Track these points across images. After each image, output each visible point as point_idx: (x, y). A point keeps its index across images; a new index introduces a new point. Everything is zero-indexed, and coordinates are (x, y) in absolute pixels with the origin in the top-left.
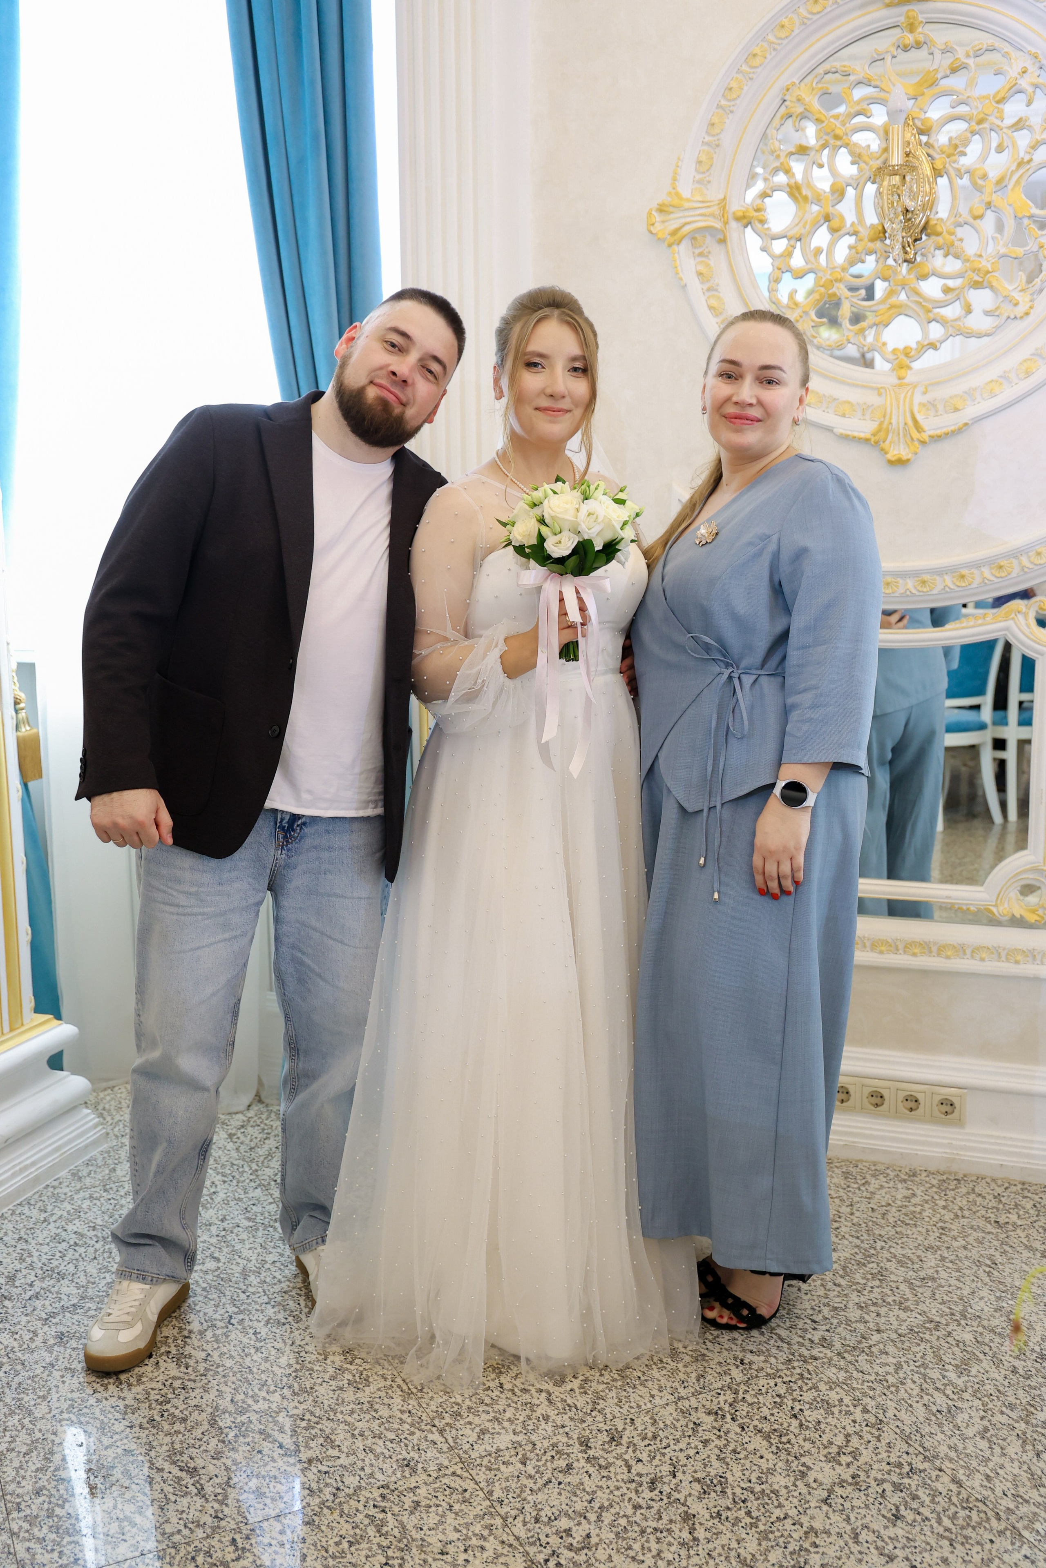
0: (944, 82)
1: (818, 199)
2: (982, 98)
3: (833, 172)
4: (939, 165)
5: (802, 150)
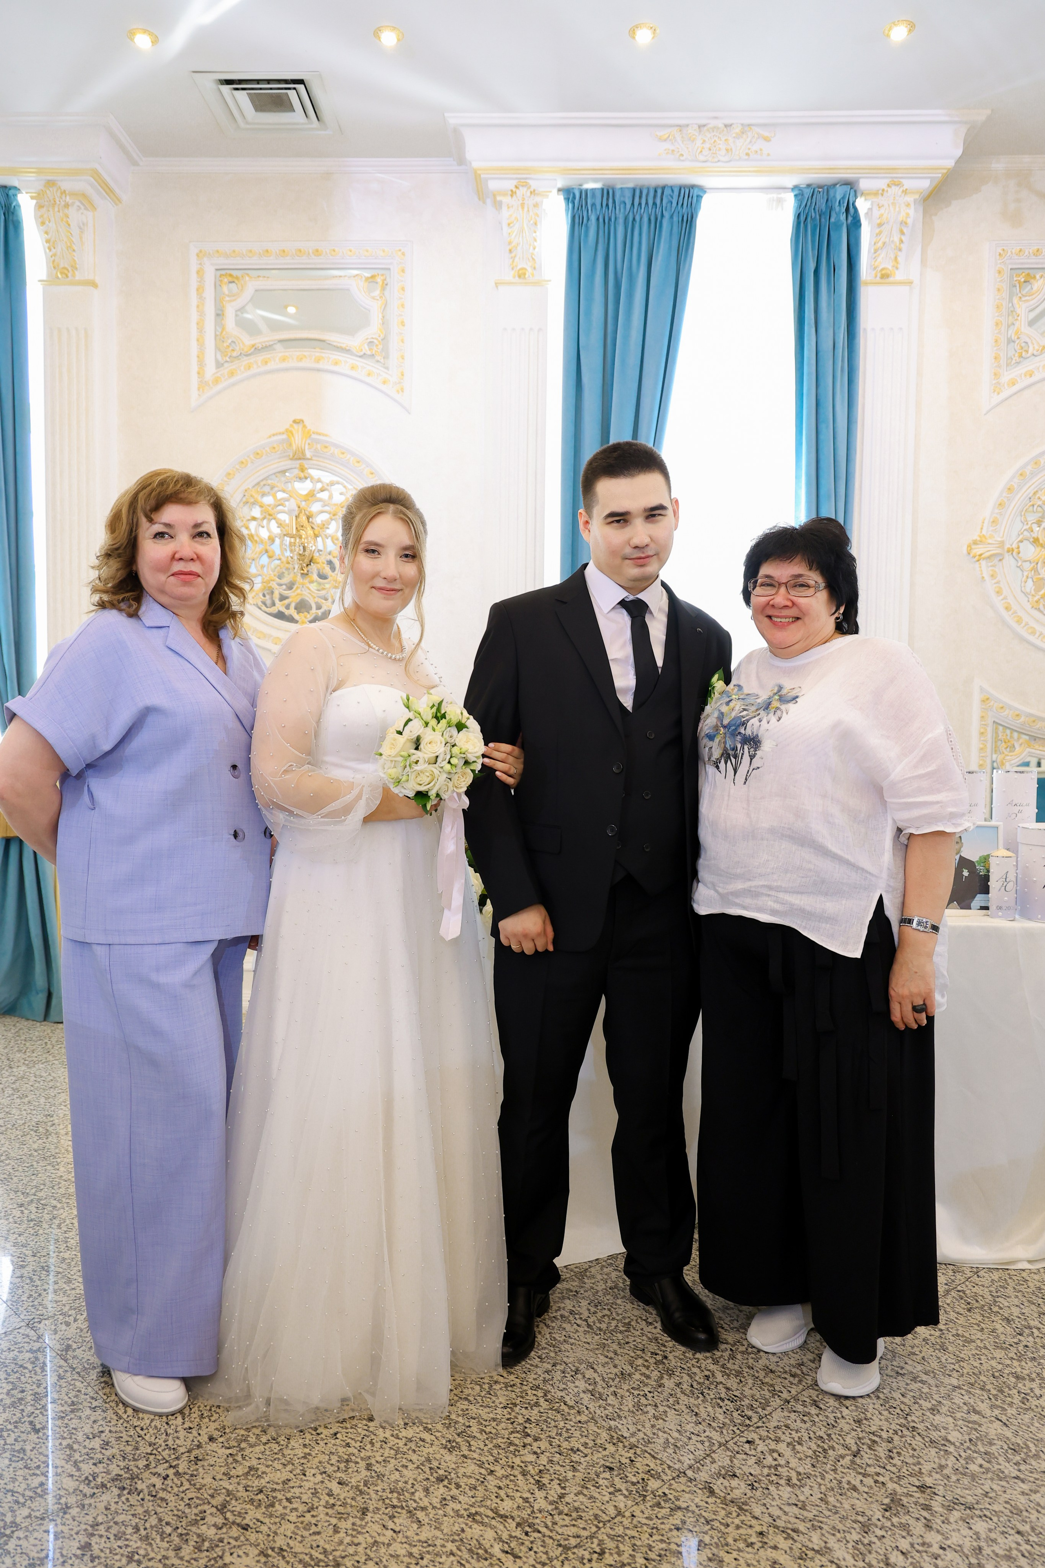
0: (318, 495)
1: (262, 541)
2: (336, 505)
3: (269, 530)
4: (316, 532)
5: (254, 519)
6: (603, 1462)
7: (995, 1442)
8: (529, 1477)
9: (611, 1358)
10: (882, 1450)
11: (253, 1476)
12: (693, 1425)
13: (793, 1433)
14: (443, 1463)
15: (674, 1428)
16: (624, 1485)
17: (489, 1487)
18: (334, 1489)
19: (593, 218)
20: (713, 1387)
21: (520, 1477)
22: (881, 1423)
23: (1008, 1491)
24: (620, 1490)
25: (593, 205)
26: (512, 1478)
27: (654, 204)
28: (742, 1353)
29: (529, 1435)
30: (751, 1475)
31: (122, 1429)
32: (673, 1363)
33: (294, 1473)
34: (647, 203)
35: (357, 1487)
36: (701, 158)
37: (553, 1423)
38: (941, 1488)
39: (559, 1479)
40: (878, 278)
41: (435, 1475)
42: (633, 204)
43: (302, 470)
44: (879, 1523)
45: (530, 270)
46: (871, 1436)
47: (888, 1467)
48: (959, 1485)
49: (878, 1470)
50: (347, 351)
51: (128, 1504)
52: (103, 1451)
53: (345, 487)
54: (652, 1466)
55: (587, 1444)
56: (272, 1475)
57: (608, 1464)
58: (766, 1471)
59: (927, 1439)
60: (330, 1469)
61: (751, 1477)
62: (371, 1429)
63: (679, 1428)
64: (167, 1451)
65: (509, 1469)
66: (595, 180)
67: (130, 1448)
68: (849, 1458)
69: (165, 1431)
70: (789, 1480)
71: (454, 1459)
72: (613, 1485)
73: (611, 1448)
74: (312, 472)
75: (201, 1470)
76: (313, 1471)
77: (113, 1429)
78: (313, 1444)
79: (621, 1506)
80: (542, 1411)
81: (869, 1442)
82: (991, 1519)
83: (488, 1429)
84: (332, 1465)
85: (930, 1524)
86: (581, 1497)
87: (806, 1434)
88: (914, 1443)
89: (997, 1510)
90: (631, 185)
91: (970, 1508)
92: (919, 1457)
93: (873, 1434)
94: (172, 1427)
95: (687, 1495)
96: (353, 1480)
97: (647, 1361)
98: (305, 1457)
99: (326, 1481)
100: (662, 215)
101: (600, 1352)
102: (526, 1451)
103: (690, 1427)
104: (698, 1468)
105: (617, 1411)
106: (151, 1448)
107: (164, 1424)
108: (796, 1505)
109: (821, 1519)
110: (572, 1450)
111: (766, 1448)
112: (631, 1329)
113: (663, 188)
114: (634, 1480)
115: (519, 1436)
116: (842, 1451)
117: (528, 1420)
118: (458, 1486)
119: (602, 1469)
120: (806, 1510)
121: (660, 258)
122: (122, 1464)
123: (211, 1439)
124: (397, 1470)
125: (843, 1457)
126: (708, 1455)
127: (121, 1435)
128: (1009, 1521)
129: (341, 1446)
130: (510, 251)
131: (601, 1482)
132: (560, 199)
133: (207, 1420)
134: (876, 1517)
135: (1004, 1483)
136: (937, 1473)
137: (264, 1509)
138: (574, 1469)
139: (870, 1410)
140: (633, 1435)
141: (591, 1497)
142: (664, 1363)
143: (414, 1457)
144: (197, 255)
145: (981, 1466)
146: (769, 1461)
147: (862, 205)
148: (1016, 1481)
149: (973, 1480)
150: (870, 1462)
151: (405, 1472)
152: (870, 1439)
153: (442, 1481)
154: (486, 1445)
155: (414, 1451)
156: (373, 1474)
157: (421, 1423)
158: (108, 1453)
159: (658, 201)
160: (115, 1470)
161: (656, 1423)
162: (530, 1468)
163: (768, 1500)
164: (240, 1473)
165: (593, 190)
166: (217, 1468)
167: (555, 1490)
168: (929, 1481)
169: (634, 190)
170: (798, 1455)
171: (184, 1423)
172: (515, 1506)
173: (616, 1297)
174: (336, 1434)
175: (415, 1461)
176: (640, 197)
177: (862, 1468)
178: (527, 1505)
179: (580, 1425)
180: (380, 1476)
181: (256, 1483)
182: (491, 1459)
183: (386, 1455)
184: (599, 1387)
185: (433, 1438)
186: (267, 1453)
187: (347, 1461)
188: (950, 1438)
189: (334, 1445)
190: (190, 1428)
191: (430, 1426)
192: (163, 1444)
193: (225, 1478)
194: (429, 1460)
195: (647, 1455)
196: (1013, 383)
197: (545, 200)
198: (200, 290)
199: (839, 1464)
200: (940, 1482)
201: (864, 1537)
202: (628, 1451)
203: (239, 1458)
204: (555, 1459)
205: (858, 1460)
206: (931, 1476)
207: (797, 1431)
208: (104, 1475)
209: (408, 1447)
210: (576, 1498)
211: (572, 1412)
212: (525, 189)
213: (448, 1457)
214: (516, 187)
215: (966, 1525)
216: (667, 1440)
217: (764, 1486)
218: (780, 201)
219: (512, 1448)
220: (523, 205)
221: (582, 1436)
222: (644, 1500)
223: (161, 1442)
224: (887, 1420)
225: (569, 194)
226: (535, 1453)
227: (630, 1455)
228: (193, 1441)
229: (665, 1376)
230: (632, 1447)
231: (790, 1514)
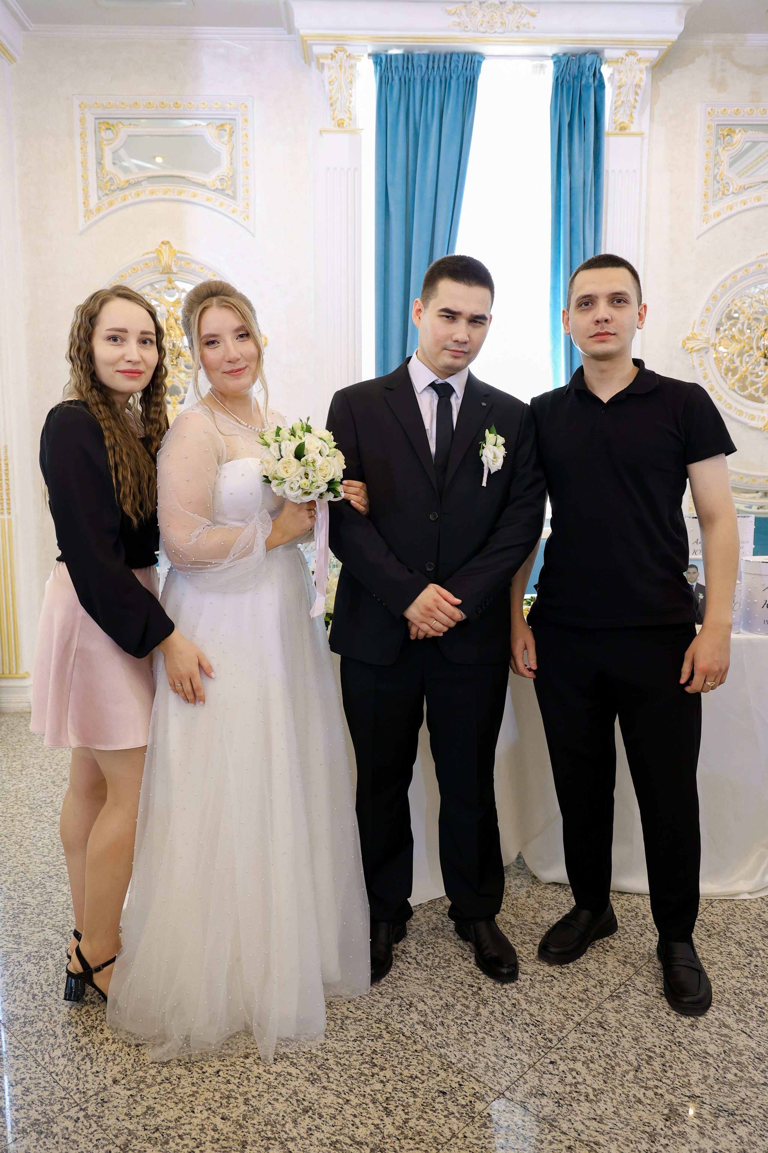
6: (437, 1087)
7: (744, 1052)
8: (378, 1104)
9: (437, 992)
10: (657, 1064)
11: (150, 1115)
12: (506, 1049)
13: (586, 1052)
14: (307, 1095)
15: (492, 1054)
16: (456, 1108)
17: (346, 1115)
18: (218, 1124)
19: (396, 78)
20: (519, 1014)
21: (371, 1105)
22: (653, 1040)
23: (760, 1097)
24: (453, 1113)
25: (397, 67)
26: (364, 1106)
27: (445, 67)
28: (540, 982)
29: (376, 1065)
30: (557, 1093)
31: (40, 1075)
32: (486, 994)
33: (185, 1110)
34: (439, 67)
35: (237, 1121)
36: (482, 29)
37: (395, 1054)
38: (707, 1097)
39: (402, 1105)
40: (618, 131)
41: (301, 1106)
42: (428, 67)
43: (170, 282)
44: (662, 1132)
45: (347, 120)
46: (647, 1052)
47: (664, 1080)
48: (721, 1094)
49: (656, 1083)
50: (203, 186)
51: (45, 1147)
52: (24, 1097)
54: (477, 1089)
55: (423, 1071)
56: (166, 1114)
57: (441, 1089)
58: (568, 1089)
59: (691, 1053)
60: (214, 1105)
61: (557, 1095)
62: (247, 1066)
63: (496, 1053)
64: (78, 1095)
65: (362, 1098)
66: (398, 47)
67: (47, 1093)
68: (632, 1073)
69: (77, 1075)
70: (587, 1096)
71: (316, 1091)
72: (447, 1109)
73: (443, 1074)
74: (178, 283)
75: (106, 1111)
76: (200, 1108)
77: (33, 1076)
78: (200, 1082)
79: (455, 1128)
80: (385, 1042)
81: (646, 1058)
82: (750, 1124)
83: (342, 1062)
84: (216, 1101)
85: (703, 1132)
86: (421, 1121)
87: (596, 1053)
88: (681, 1056)
89: (753, 1115)
90: (426, 52)
91: (732, 1115)
92: (688, 1069)
93: (649, 1050)
94: (83, 1072)
95: (507, 1115)
96: (233, 1115)
97: (465, 993)
98: (193, 1095)
99: (211, 1117)
100: (451, 77)
101: (428, 986)
102: (374, 1080)
103: (503, 1051)
104: (514, 1089)
105: (446, 1039)
106: (65, 1093)
107: (76, 1070)
108: (595, 1119)
109: (616, 1131)
110: (411, 1077)
111: (566, 1067)
112: (451, 965)
113: (452, 54)
114: (464, 1103)
115: (368, 1066)
116: (626, 1067)
117: (374, 1052)
118: (321, 1116)
119: (437, 1094)
120: (603, 1123)
121: (449, 111)
122: (40, 1109)
123: (115, 1081)
124: (269, 1103)
125: (627, 1072)
126: (521, 1077)
127: (40, 1081)
128: (764, 1124)
129: (223, 1083)
130: (331, 105)
131: (437, 1106)
132: (370, 63)
133: (111, 1064)
134: (659, 1127)
135: (756, 1090)
136: (702, 1083)
137: (160, 1147)
138: (415, 1096)
139: (644, 1029)
140: (460, 1061)
141: (430, 1121)
142: (479, 994)
143: (284, 1091)
144: (80, 106)
145: (736, 1075)
146: (569, 1079)
147: (605, 71)
148: (765, 1087)
149: (731, 1088)
150: (649, 1076)
151: (277, 1105)
152: (647, 1055)
153: (307, 1111)
154: (342, 1076)
155: (283, 1085)
156: (251, 1109)
157: (288, 1058)
158: (28, 1099)
159: (447, 65)
160: (34, 1115)
161: (477, 1048)
162: (379, 1096)
163: (572, 1116)
164: (139, 1113)
165: (396, 56)
166: (120, 1109)
167: (400, 1116)
168: (697, 1091)
169: (429, 56)
170: (592, 1073)
171: (92, 1068)
172: (368, 1133)
173: (437, 937)
174: (218, 1072)
175: (284, 1094)
176: (433, 62)
177: (644, 1082)
178: (378, 1131)
179: (416, 1054)
180: (256, 1110)
181: (153, 1120)
182: (346, 1089)
183: (260, 1090)
184: (430, 1018)
185: (298, 1071)
186: (162, 1092)
187: (228, 1097)
188: (709, 1051)
189: (217, 1082)
190: (97, 1072)
191: (295, 1061)
192: (75, 1088)
193: (126, 1118)
194: (295, 1093)
195: (472, 1079)
196: (718, 214)
197: (358, 63)
198: (83, 135)
199: (625, 1079)
200: (706, 1092)
201: (652, 1146)
202: (456, 1076)
203: (138, 1099)
204: (398, 1087)
205: (639, 1075)
206: (698, 1086)
207: (589, 1051)
208: (25, 1120)
209: (278, 1081)
210: (417, 1123)
211: (409, 1042)
212: (342, 53)
213: (311, 1089)
214: (335, 51)
215: (731, 1130)
216: (487, 1064)
217: (568, 1103)
218: (542, 67)
219: (363, 1078)
220: (340, 66)
221: (418, 1063)
222: (472, 1121)
223: (73, 1086)
224: (658, 1037)
225: (377, 58)
226: (382, 1082)
227: (458, 1080)
228: (100, 1084)
229: (481, 1005)
230: (460, 1072)
231: (591, 1128)
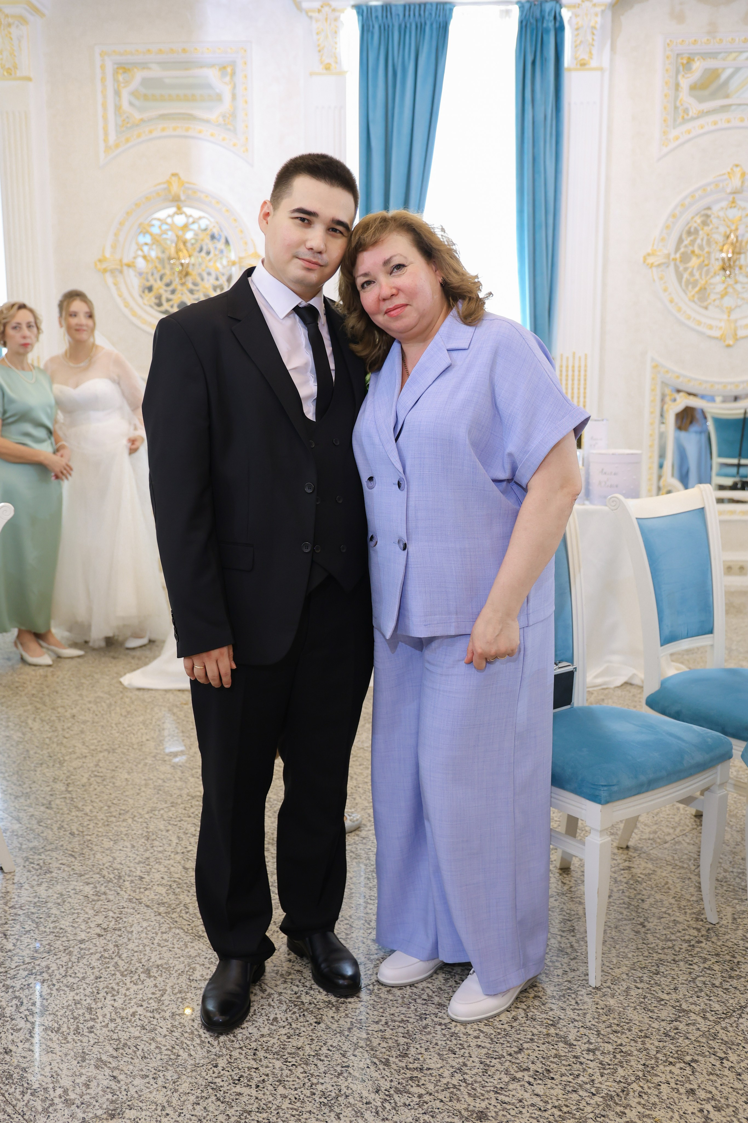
0: (191, 226)
19: (377, 27)
25: (377, 17)
27: (420, 15)
34: (414, 15)
40: (579, 66)
42: (405, 15)
43: (179, 208)
45: (333, 64)
50: (208, 121)
53: (209, 220)
74: (186, 210)
100: (425, 24)
113: (425, 4)
121: (424, 55)
130: (320, 52)
132: (354, 12)
144: (101, 55)
147: (566, 14)
159: (422, 13)
165: (376, 7)
169: (405, 6)
176: (410, 11)
196: (677, 138)
197: (343, 15)
198: (103, 79)
212: (328, 8)
214: (322, 6)
218: (508, 12)
220: (326, 19)
225: (359, 9)
